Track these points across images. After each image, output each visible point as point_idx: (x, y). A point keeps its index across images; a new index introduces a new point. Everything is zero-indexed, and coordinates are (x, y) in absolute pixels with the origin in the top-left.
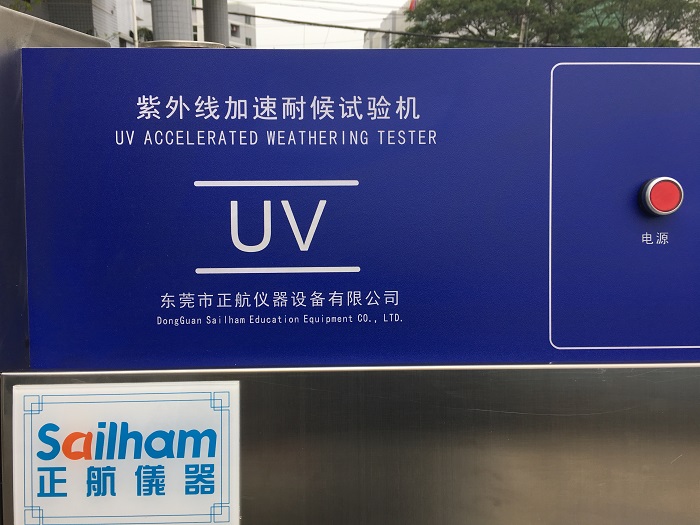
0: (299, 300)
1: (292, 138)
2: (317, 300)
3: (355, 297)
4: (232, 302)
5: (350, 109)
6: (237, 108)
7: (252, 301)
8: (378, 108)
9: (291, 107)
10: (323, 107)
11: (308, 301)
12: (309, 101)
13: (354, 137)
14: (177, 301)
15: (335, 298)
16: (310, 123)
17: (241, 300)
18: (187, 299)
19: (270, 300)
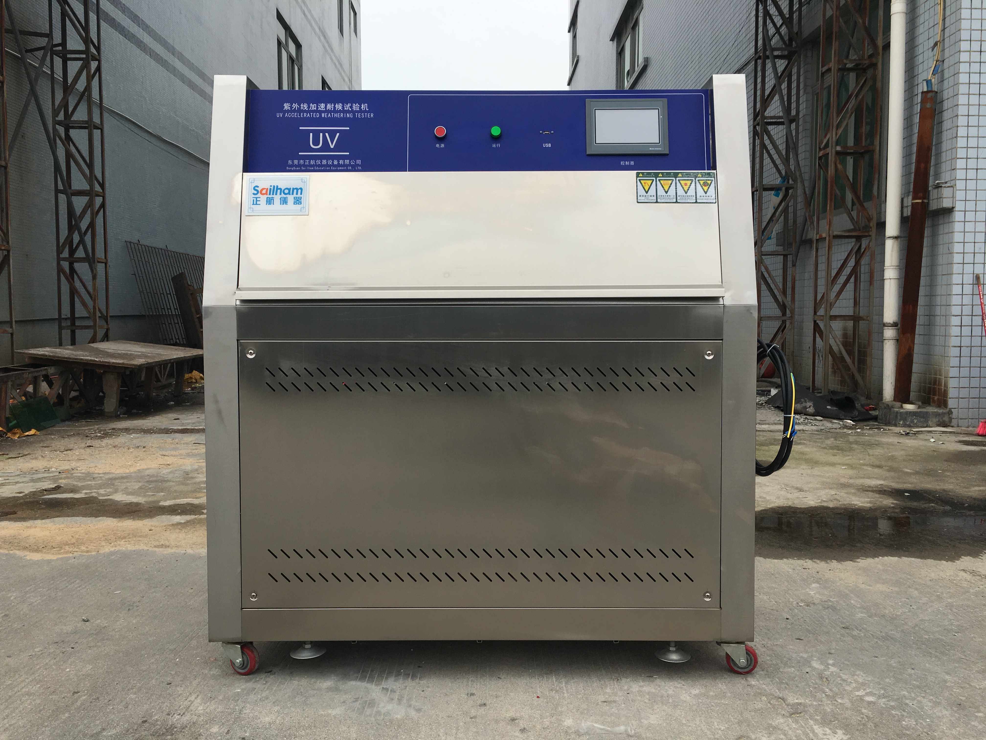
0: (330, 162)
1: (329, 115)
2: (336, 162)
3: (347, 162)
4: (310, 163)
5: (347, 107)
6: (313, 107)
7: (316, 162)
8: (356, 107)
9: (329, 107)
10: (339, 107)
11: (333, 163)
12: (335, 105)
13: (348, 115)
14: (293, 162)
15: (341, 162)
16: (335, 111)
17: (312, 162)
18: (296, 162)
19: (321, 162)
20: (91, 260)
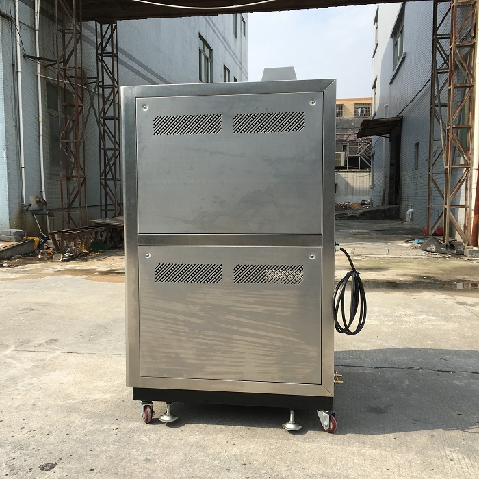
20: (114, 179)
